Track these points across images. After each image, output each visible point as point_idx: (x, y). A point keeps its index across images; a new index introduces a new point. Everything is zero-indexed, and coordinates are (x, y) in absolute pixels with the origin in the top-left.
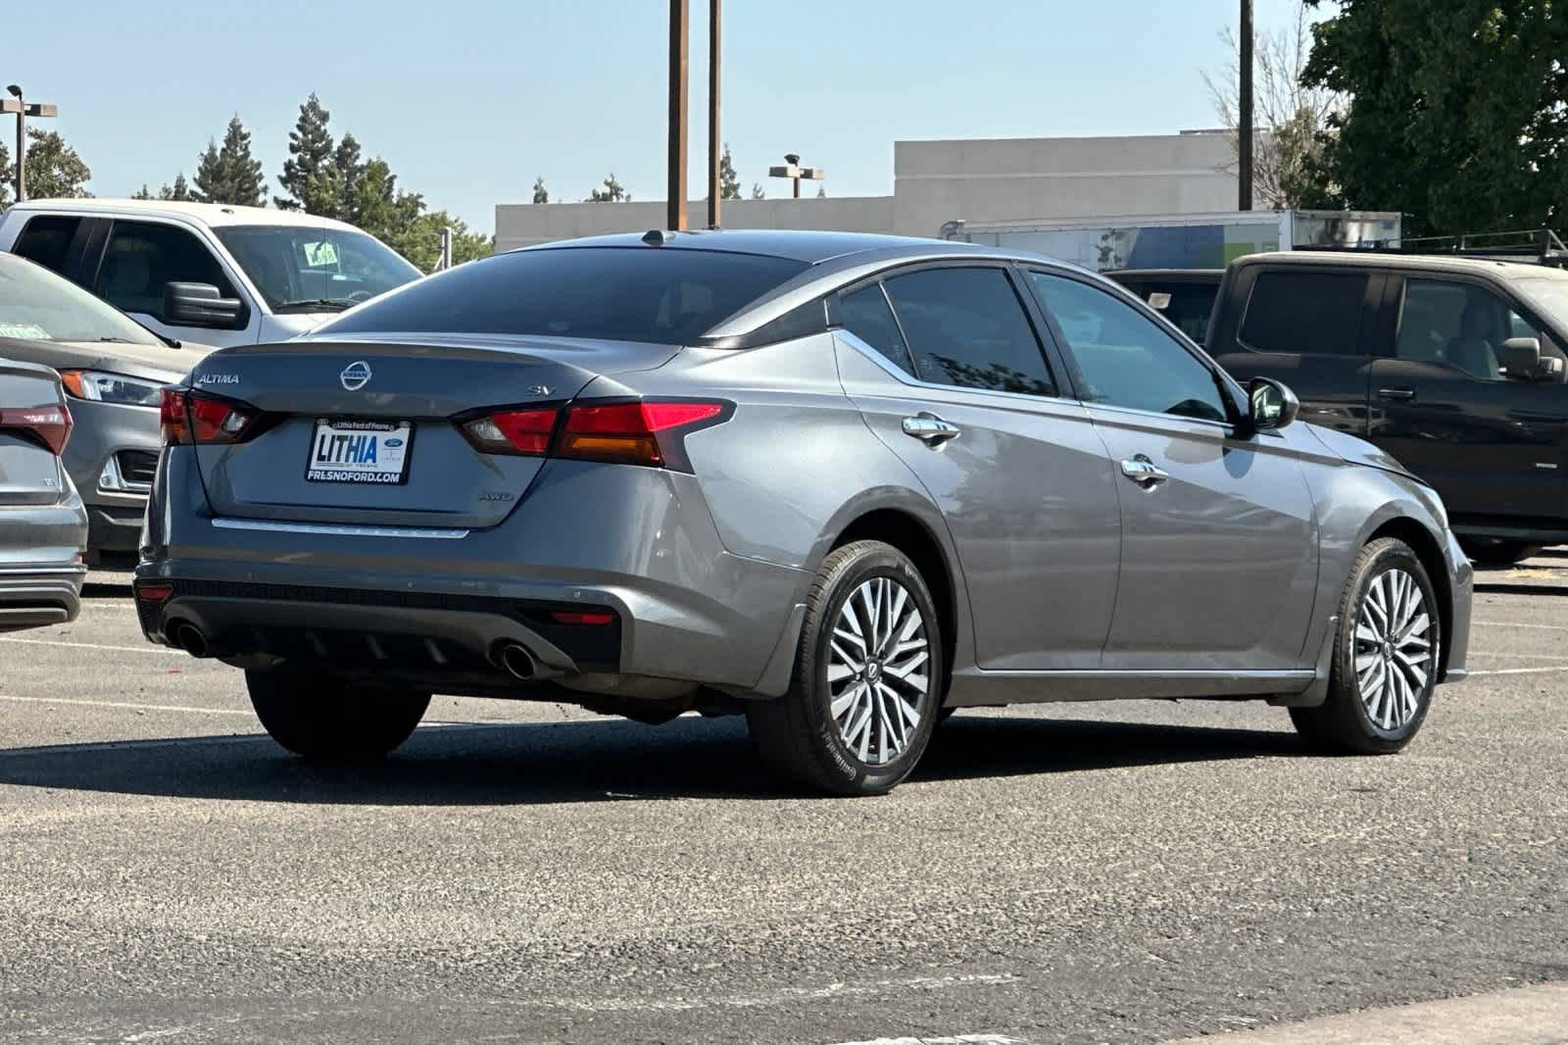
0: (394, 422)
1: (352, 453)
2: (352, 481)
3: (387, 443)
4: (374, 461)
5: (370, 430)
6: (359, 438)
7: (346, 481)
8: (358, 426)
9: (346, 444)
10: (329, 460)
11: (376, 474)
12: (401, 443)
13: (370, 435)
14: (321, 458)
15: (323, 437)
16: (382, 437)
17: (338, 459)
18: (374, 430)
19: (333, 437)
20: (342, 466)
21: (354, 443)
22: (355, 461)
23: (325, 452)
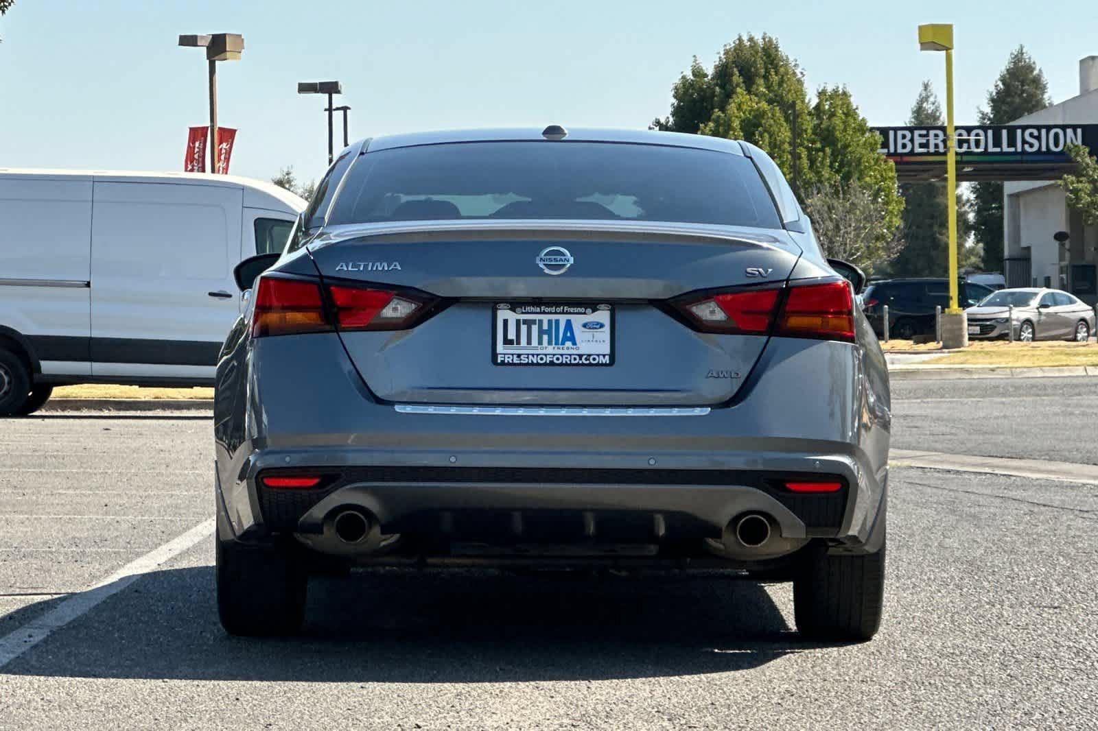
0: (592, 304)
1: (545, 337)
2: (552, 363)
3: (585, 326)
4: (574, 344)
5: (563, 313)
6: (550, 322)
7: (545, 364)
8: (548, 310)
9: (535, 328)
10: (518, 343)
11: (581, 356)
12: (602, 326)
13: (563, 319)
14: (507, 342)
15: (506, 322)
16: (578, 320)
17: (529, 342)
18: (567, 313)
19: (518, 322)
20: (535, 348)
21: (545, 327)
22: (550, 343)
23: (512, 335)
